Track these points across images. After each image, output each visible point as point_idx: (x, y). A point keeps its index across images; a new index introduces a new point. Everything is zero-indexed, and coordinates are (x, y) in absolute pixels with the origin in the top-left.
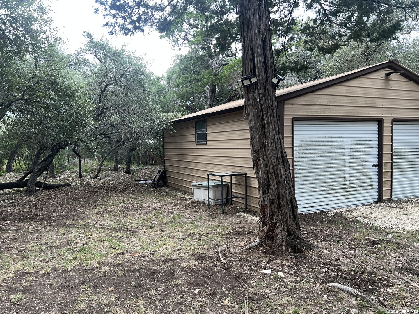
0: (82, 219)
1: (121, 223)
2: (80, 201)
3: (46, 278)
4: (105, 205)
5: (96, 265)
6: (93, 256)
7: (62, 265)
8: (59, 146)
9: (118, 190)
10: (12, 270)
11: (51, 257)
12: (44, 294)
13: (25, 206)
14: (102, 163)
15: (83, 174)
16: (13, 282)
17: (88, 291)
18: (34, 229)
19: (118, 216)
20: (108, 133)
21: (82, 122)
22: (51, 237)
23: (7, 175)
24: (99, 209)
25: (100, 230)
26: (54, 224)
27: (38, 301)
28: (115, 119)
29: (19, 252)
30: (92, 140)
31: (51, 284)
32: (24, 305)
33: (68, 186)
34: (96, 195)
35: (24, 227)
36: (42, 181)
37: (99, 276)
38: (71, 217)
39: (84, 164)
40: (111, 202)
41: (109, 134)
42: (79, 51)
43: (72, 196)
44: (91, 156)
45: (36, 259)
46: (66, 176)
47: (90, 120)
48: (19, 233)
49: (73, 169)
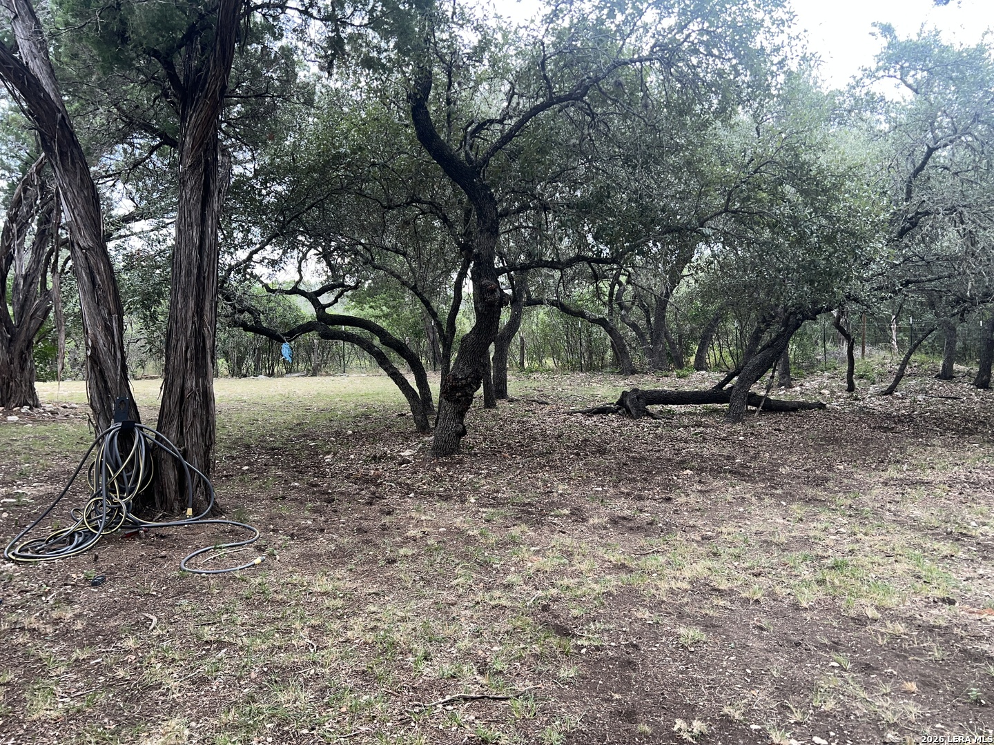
0: (847, 490)
1: (952, 518)
2: (846, 446)
3: (752, 610)
4: (910, 464)
5: (871, 612)
6: (865, 588)
7: (788, 591)
8: (801, 313)
9: (948, 428)
10: (687, 574)
11: (766, 565)
12: (745, 647)
13: (723, 442)
14: (908, 357)
15: (856, 382)
16: (686, 599)
17: (845, 670)
18: (736, 497)
19: (943, 499)
20: (929, 277)
21: (856, 253)
22: (770, 521)
23: (696, 375)
24: (892, 472)
25: (891, 527)
26: (779, 491)
27: (732, 658)
28: (950, 240)
29: (703, 539)
30: (882, 299)
31: (761, 628)
32: (702, 657)
33: (820, 408)
34: (887, 438)
35: (718, 489)
36: (763, 393)
37: (877, 642)
38: (820, 482)
39: (863, 358)
40: (925, 460)
41: (930, 280)
42: (859, 75)
43: (828, 432)
44: (881, 339)
45: (736, 564)
46: (816, 384)
47: (879, 245)
48: (707, 498)
49: (835, 369)
